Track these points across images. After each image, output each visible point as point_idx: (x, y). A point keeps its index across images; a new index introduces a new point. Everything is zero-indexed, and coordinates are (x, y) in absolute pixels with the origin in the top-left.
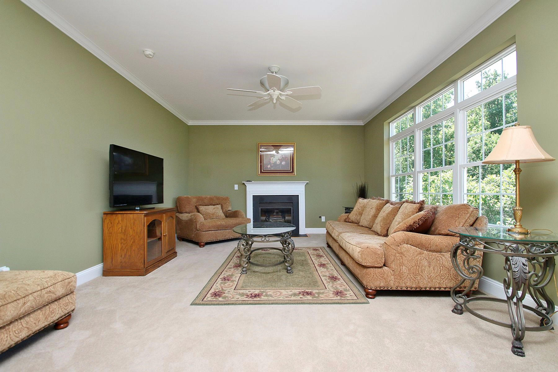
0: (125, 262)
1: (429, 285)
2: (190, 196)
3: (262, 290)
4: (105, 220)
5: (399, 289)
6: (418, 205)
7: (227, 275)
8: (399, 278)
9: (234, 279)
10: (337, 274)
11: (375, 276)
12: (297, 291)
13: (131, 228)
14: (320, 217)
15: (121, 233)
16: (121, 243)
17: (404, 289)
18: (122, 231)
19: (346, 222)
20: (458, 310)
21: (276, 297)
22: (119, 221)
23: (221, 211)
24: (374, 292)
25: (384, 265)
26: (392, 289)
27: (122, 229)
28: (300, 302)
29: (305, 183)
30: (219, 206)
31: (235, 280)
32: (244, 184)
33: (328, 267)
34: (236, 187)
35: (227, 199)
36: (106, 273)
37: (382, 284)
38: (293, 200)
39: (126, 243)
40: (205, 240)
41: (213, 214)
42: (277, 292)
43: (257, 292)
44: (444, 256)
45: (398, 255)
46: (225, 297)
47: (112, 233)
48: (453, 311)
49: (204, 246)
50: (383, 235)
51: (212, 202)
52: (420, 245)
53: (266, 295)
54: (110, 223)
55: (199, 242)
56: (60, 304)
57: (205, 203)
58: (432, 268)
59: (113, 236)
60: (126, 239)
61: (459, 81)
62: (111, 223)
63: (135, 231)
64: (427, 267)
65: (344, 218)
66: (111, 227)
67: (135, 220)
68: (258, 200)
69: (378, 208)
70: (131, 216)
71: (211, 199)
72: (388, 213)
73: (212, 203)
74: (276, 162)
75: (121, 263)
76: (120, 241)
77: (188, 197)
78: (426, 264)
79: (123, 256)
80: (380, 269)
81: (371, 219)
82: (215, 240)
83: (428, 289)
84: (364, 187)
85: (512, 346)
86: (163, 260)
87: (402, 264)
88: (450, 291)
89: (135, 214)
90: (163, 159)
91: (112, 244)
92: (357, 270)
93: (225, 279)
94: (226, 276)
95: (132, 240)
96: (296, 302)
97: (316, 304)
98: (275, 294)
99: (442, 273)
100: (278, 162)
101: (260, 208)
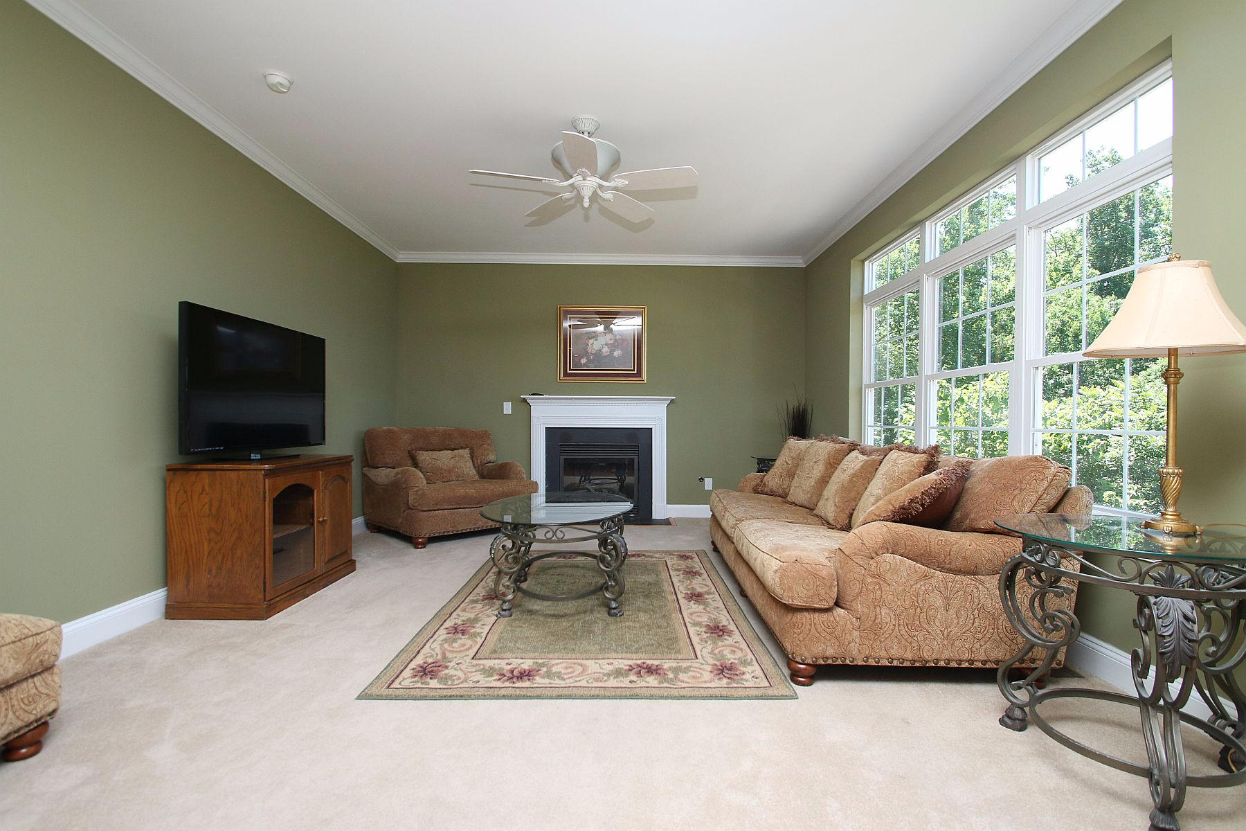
0: (219, 585)
1: (947, 654)
2: (395, 429)
3: (540, 661)
4: (172, 485)
5: (872, 662)
6: (923, 457)
7: (463, 621)
8: (872, 636)
9: (478, 630)
10: (728, 620)
11: (813, 631)
12: (623, 664)
13: (233, 505)
14: (702, 480)
15: (209, 515)
16: (210, 541)
17: (885, 663)
18: (210, 510)
19: (758, 493)
20: (1015, 720)
21: (571, 680)
22: (203, 489)
23: (470, 464)
24: (812, 671)
25: (837, 604)
26: (855, 663)
27: (211, 506)
28: (628, 692)
29: (667, 400)
30: (465, 453)
31: (479, 634)
32: (525, 400)
33: (709, 600)
34: (507, 408)
35: (484, 436)
36: (175, 610)
37: (830, 652)
38: (639, 439)
39: (222, 539)
40: (426, 532)
41: (450, 471)
42: (576, 666)
43: (527, 665)
44: (982, 583)
45: (869, 580)
46: (447, 678)
47: (186, 516)
48: (1002, 722)
49: (424, 545)
50: (839, 527)
51: (448, 442)
52: (925, 558)
53: (549, 675)
54: (182, 491)
55: (413, 536)
56: (11, 699)
57: (431, 443)
58: (952, 612)
59: (190, 523)
60: (221, 529)
61: (1029, 158)
62: (186, 492)
63: (241, 511)
64: (941, 611)
65: (754, 483)
66: (185, 502)
67: (242, 485)
68: (558, 438)
69: (832, 461)
70: (233, 475)
71: (447, 435)
72: (854, 475)
73: (449, 445)
74: (600, 350)
75: (208, 586)
76: (206, 534)
77: (391, 430)
78: (939, 602)
79: (214, 572)
80: (825, 615)
81: (813, 486)
82: (450, 530)
83: (942, 664)
84: (805, 411)
85: (1150, 823)
86: (316, 580)
87: (878, 603)
88: (997, 669)
89: (241, 472)
90: (324, 340)
91: (188, 543)
92: (772, 615)
93: (456, 629)
94: (459, 622)
95: (236, 534)
96: (618, 692)
97: (666, 698)
98: (570, 670)
99: (976, 624)
100: (604, 350)
101: (562, 458)
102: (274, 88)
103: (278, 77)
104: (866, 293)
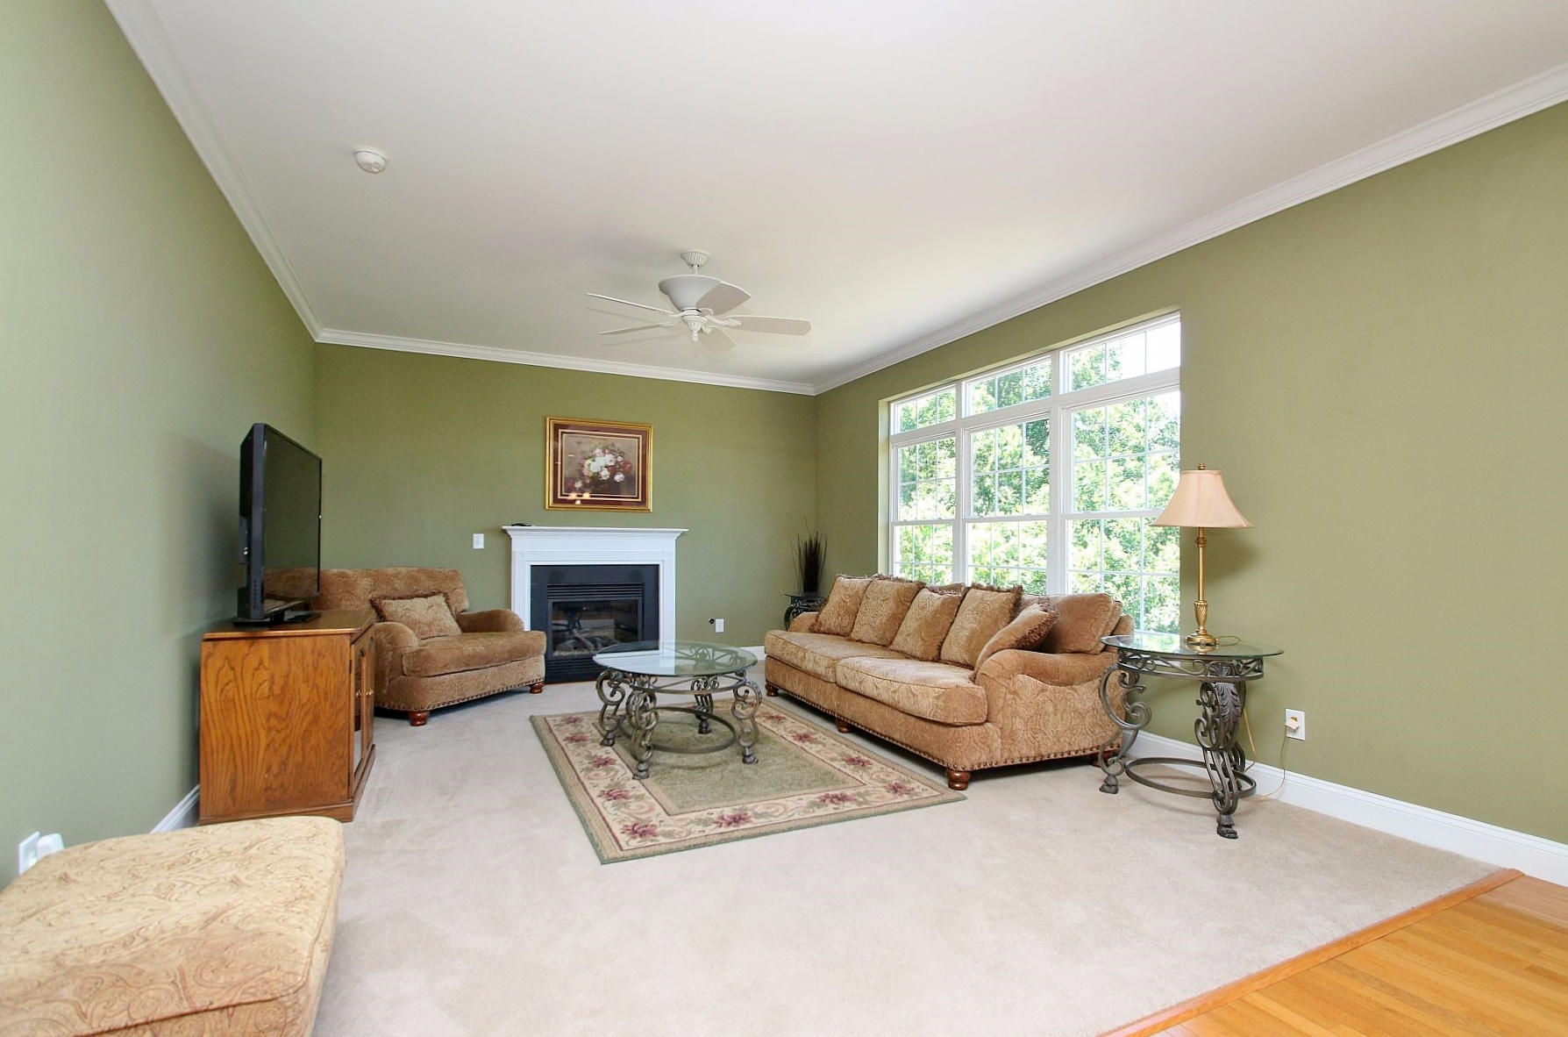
0: (282, 786)
1: (1056, 749)
3: (736, 807)
4: (210, 661)
5: (1009, 763)
6: (1010, 595)
7: (605, 787)
8: (1010, 741)
9: (636, 793)
10: (855, 753)
11: (972, 742)
12: (813, 797)
13: (306, 681)
14: (712, 621)
15: (268, 697)
16: (270, 730)
17: (1017, 762)
18: (271, 689)
19: (814, 632)
20: (1110, 787)
21: (781, 816)
22: (261, 663)
23: (448, 614)
24: (967, 777)
25: (987, 721)
26: (999, 765)
27: (273, 683)
28: (834, 817)
29: (677, 532)
30: (440, 599)
31: (642, 795)
32: (505, 532)
33: (819, 739)
34: (479, 541)
35: (454, 576)
37: (984, 758)
38: (643, 580)
39: (287, 726)
40: (431, 704)
41: (430, 625)
42: (774, 805)
43: (728, 811)
44: (1076, 691)
45: (1009, 696)
46: (669, 834)
47: (234, 700)
48: (1102, 790)
49: (424, 721)
50: (931, 658)
51: (416, 587)
52: (1041, 674)
53: (758, 816)
54: (227, 667)
55: (413, 710)
57: (396, 590)
58: (1059, 715)
59: (238, 709)
60: (287, 713)
61: (1061, 352)
62: (233, 669)
63: (317, 688)
64: (1052, 716)
65: (809, 623)
66: (230, 681)
67: (319, 655)
68: (547, 579)
69: (902, 599)
70: (307, 642)
71: (411, 577)
72: (936, 612)
73: (417, 590)
74: (598, 473)
75: (266, 789)
76: (264, 722)
77: (343, 573)
78: (1051, 709)
79: (275, 769)
80: (980, 728)
81: (885, 624)
82: (456, 698)
83: (1052, 757)
84: (817, 545)
85: (1217, 825)
86: (365, 771)
87: (1014, 714)
89: (319, 638)
90: (321, 460)
91: (235, 737)
92: (923, 738)
93: (609, 795)
95: (310, 717)
96: (828, 819)
98: (773, 809)
99: (1073, 723)
100: (603, 474)
101: (551, 601)
102: (367, 168)
103: (372, 156)
104: (892, 433)
